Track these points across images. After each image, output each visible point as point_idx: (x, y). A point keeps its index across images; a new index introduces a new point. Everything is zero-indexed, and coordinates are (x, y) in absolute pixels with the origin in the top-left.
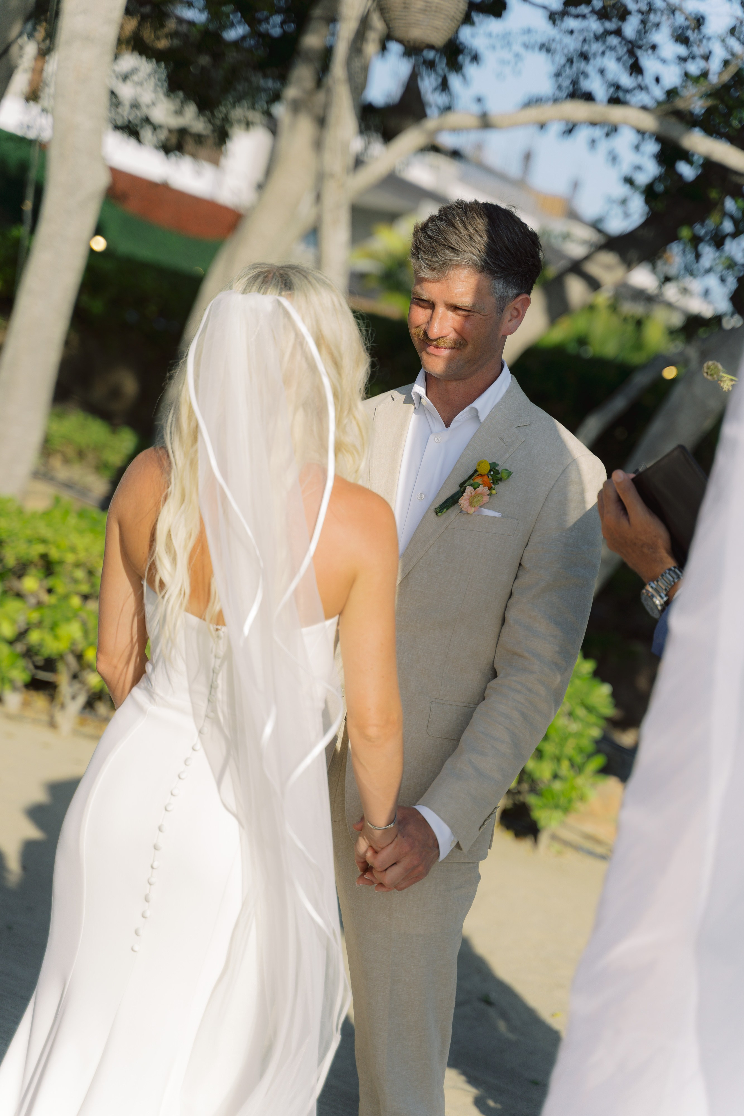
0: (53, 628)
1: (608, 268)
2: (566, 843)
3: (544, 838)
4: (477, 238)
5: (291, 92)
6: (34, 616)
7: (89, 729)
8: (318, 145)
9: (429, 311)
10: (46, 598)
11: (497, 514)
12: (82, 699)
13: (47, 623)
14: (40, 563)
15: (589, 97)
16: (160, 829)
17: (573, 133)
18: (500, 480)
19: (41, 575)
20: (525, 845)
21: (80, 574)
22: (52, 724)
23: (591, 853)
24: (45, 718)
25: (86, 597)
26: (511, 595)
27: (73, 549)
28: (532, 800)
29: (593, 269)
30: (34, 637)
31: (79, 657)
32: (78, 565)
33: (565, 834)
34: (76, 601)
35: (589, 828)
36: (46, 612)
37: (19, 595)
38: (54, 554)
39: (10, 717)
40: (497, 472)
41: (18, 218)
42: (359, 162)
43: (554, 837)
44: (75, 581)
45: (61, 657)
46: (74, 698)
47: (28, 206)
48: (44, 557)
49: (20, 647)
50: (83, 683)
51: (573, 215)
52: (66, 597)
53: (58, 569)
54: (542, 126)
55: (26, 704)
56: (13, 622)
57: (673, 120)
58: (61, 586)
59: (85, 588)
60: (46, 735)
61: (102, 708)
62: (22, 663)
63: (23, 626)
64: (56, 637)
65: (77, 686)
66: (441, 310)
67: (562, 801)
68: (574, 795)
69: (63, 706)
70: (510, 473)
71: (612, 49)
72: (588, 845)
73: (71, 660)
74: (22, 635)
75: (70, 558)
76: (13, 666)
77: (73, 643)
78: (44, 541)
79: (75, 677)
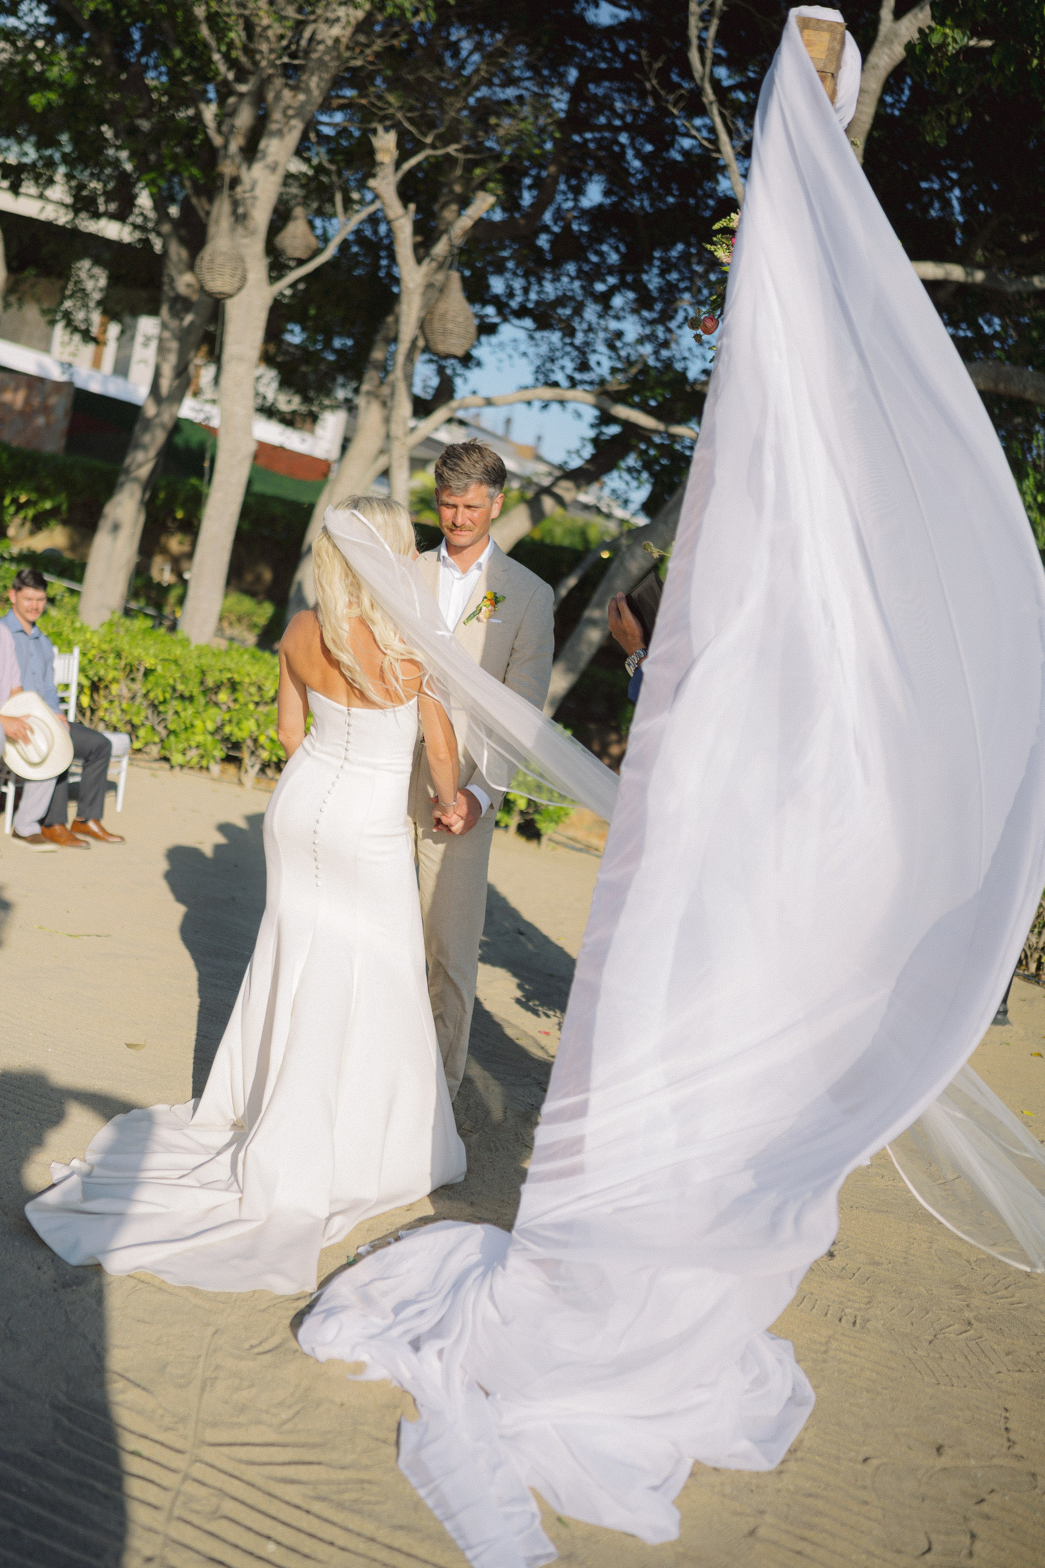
0: (238, 723)
1: (568, 490)
2: (557, 843)
3: (544, 840)
4: (477, 465)
5: (365, 387)
6: (227, 717)
7: (263, 784)
8: (387, 420)
9: (455, 509)
10: (231, 705)
11: (500, 621)
12: (258, 767)
13: (235, 721)
14: (228, 685)
15: (556, 384)
16: (317, 822)
17: (549, 408)
18: (499, 602)
19: (229, 691)
20: (532, 845)
21: (253, 690)
22: (240, 783)
23: (573, 848)
24: (235, 780)
25: (257, 704)
26: (508, 665)
27: (249, 675)
28: (537, 817)
29: (558, 490)
30: (227, 729)
31: (255, 741)
32: (252, 684)
33: (557, 837)
34: (251, 707)
35: (571, 833)
36: (234, 713)
37: (216, 704)
38: (237, 678)
39: (213, 780)
40: (496, 598)
41: (200, 473)
42: (413, 430)
43: (550, 840)
44: (251, 695)
45: (244, 740)
46: (252, 766)
47: (207, 464)
48: (229, 679)
49: (218, 737)
50: (258, 756)
51: (539, 458)
52: (246, 704)
53: (239, 687)
54: (529, 403)
55: (223, 772)
56: (214, 721)
57: (604, 397)
58: (241, 696)
59: (257, 699)
60: (237, 789)
61: (270, 772)
62: (220, 746)
63: (219, 724)
64: (240, 729)
65: (253, 759)
66: (461, 509)
67: (555, 818)
68: (562, 813)
69: (246, 771)
70: (504, 598)
71: (568, 353)
72: (572, 843)
73: (249, 743)
74: (219, 729)
75: (247, 680)
76: (215, 748)
77: (251, 732)
78: (229, 670)
79: (253, 753)
